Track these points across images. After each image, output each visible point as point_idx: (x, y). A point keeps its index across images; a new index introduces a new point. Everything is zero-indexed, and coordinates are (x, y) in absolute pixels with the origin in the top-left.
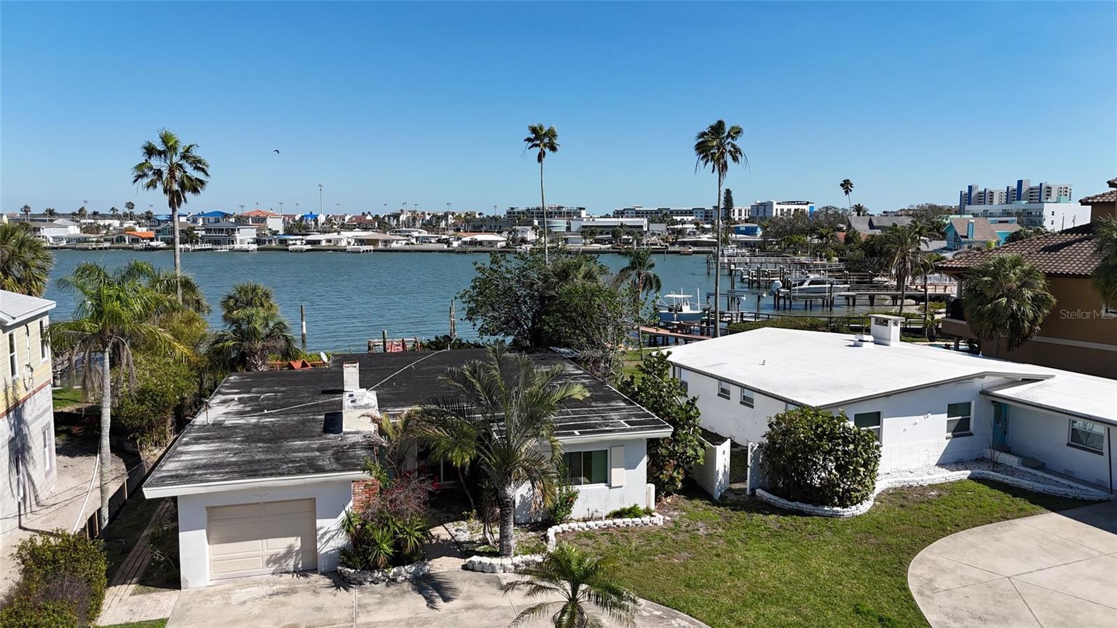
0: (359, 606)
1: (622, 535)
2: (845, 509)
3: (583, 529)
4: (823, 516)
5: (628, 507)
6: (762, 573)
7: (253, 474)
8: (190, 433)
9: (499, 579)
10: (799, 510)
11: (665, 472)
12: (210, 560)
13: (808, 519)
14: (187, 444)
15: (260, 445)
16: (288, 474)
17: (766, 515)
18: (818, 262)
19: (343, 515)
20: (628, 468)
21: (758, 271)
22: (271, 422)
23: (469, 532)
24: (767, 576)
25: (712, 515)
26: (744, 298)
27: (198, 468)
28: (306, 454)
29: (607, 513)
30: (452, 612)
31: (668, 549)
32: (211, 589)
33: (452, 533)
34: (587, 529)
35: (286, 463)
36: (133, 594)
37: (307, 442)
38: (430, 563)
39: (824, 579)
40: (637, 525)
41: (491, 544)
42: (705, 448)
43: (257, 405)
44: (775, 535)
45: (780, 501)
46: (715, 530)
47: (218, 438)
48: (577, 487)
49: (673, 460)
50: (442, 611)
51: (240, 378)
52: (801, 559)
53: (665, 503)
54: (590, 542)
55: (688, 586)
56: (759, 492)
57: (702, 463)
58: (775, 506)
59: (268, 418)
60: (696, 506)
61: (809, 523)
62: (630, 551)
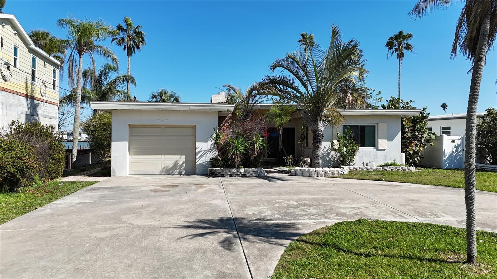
12: (130, 161)
29: (376, 166)
49: (415, 141)
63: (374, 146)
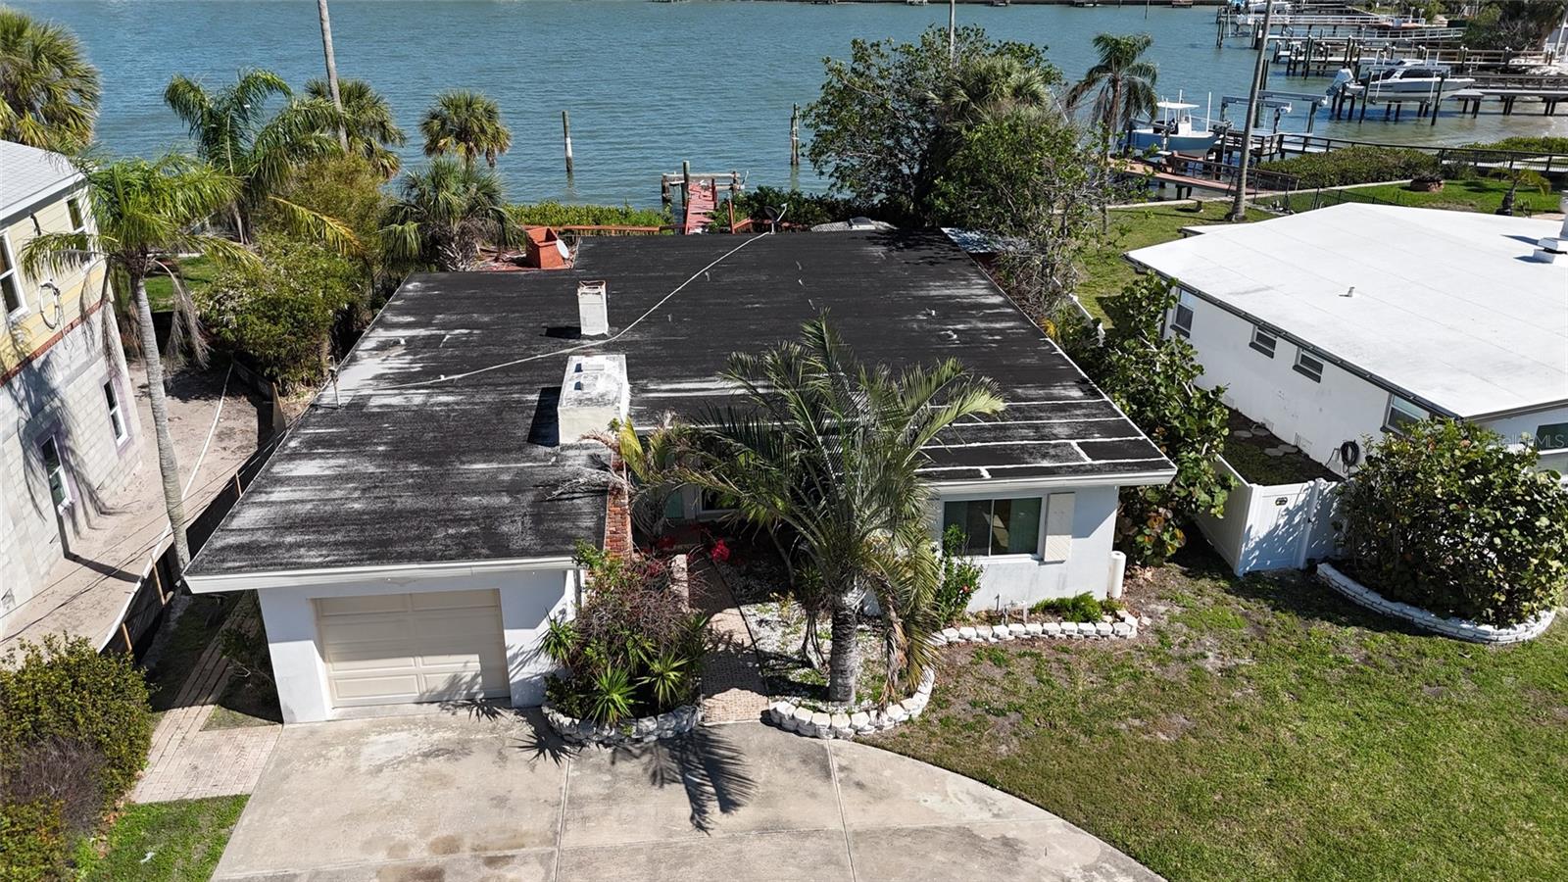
0: (571, 801)
1: (1058, 660)
2: (1503, 631)
3: (986, 640)
4: (1455, 638)
5: (1071, 596)
6: (1335, 784)
7: (380, 551)
8: (305, 428)
9: (826, 756)
10: (1404, 619)
11: (1147, 531)
12: (329, 678)
13: (1423, 642)
14: (294, 456)
15: (414, 467)
16: (443, 558)
17: (1340, 624)
18: (1410, 24)
19: (545, 627)
20: (1076, 535)
21: (1308, 44)
22: (447, 404)
23: (780, 630)
24: (1346, 795)
25: (1230, 617)
26: (1289, 109)
27: (290, 527)
28: (486, 501)
29: (1033, 603)
30: (733, 839)
31: (1147, 705)
32: (334, 727)
33: (751, 627)
34: (993, 640)
35: (446, 524)
36: (207, 727)
37: (495, 465)
38: (707, 702)
39: (1466, 812)
40: (1086, 637)
41: (817, 667)
42: (1228, 488)
43: (434, 359)
44: (1357, 679)
45: (1365, 595)
46: (1237, 660)
47: (347, 444)
48: (980, 561)
49: (1166, 508)
50: (717, 834)
51: (424, 286)
52: (1415, 751)
53: (1141, 582)
54: (997, 674)
55: (1185, 809)
56: (1324, 569)
57: (1220, 517)
58: (1354, 603)
59: (443, 393)
60: (1200, 592)
61: (1425, 655)
62: (1074, 705)
63: (1034, 552)
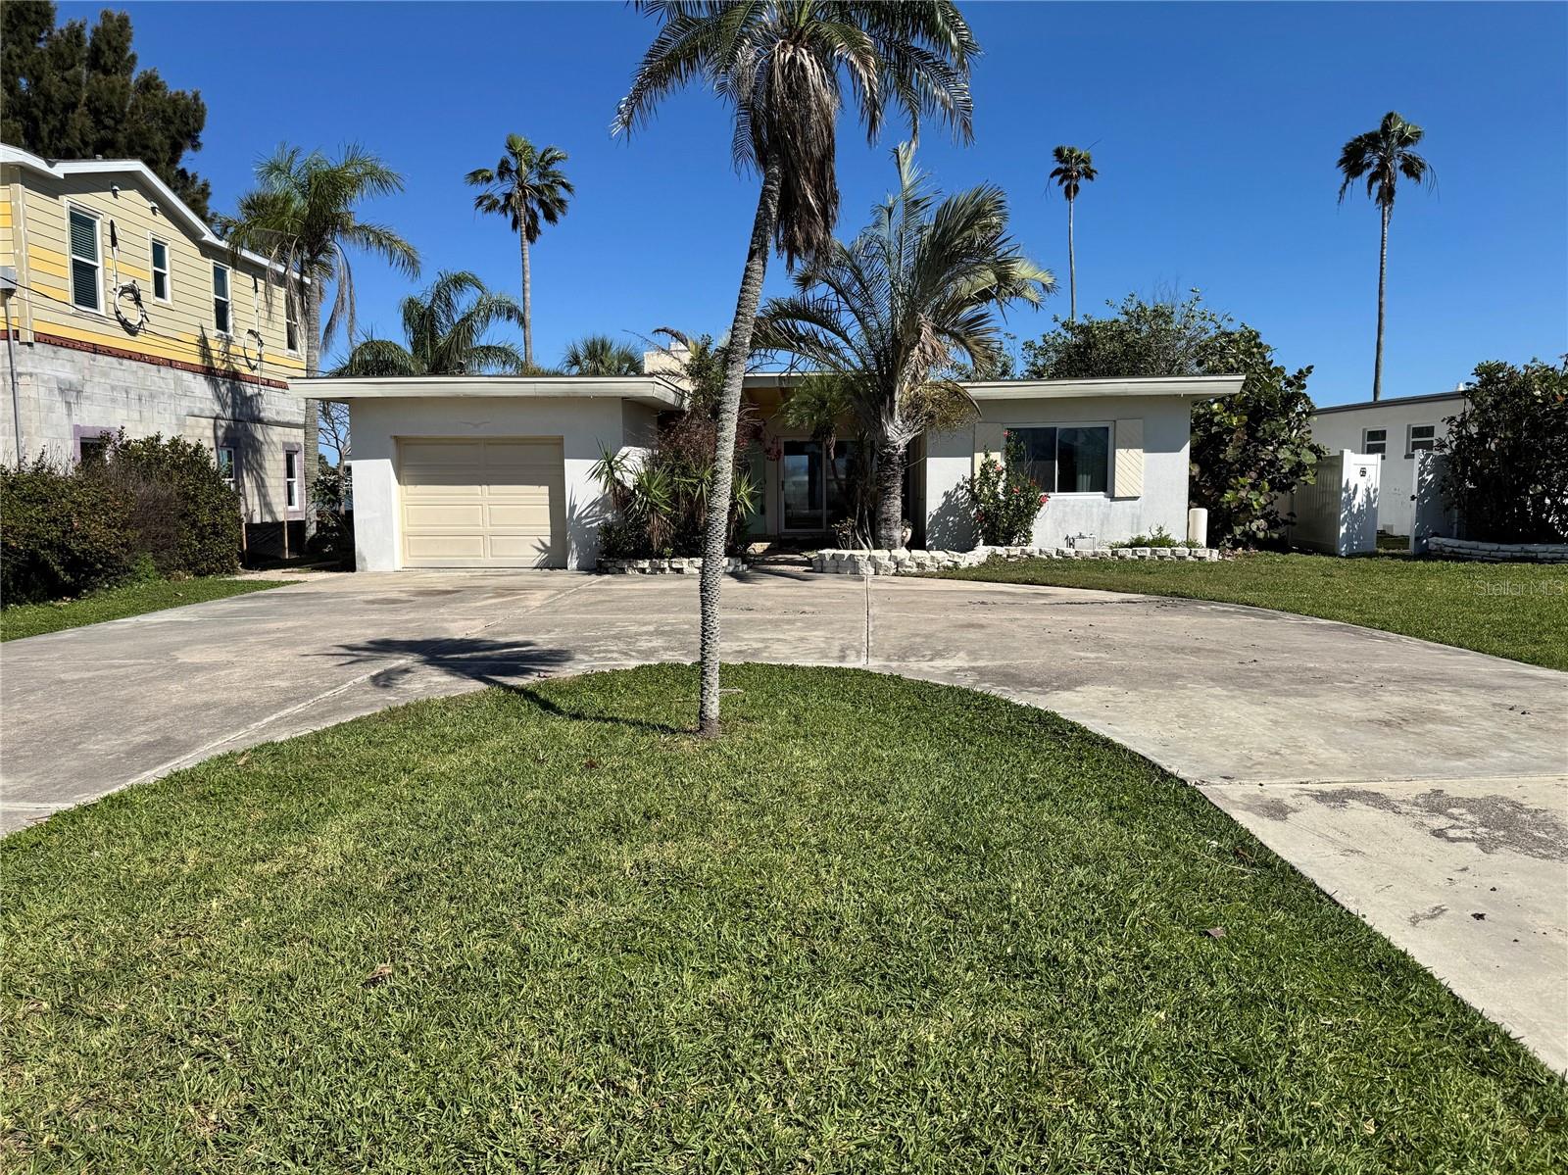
12: (403, 533)
48: (1044, 495)
56: (1435, 540)
63: (1105, 490)
